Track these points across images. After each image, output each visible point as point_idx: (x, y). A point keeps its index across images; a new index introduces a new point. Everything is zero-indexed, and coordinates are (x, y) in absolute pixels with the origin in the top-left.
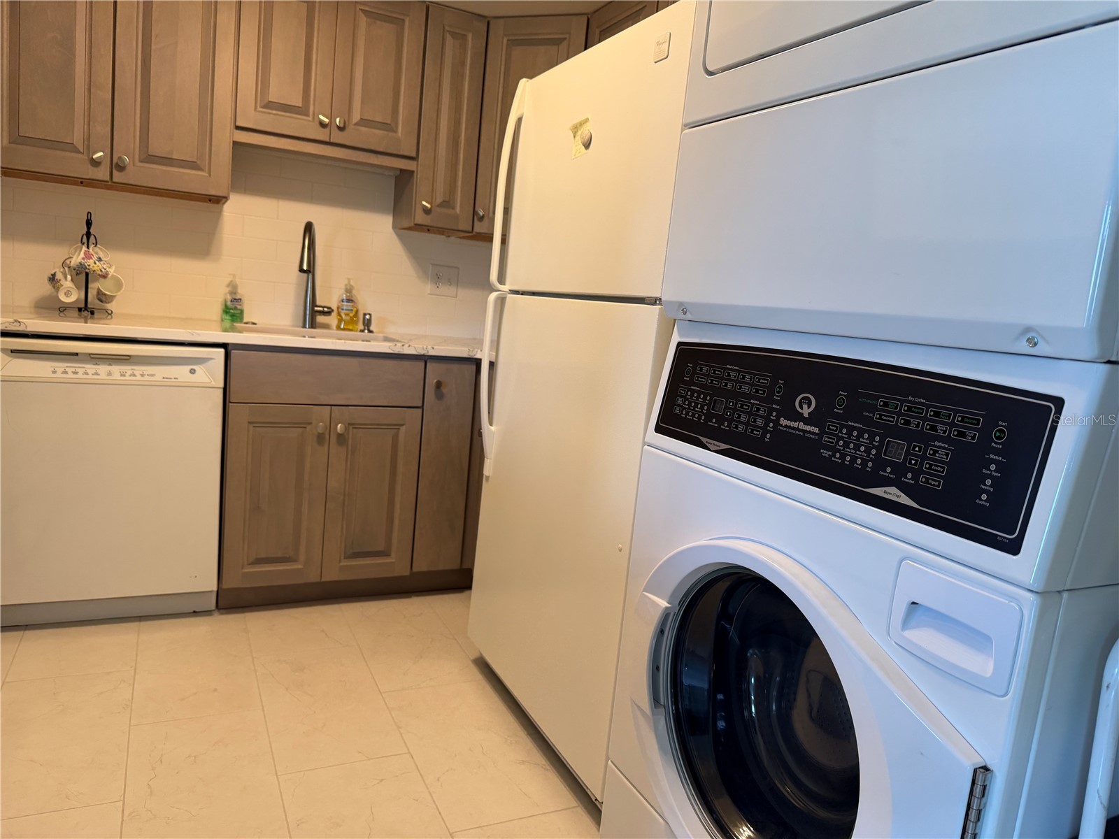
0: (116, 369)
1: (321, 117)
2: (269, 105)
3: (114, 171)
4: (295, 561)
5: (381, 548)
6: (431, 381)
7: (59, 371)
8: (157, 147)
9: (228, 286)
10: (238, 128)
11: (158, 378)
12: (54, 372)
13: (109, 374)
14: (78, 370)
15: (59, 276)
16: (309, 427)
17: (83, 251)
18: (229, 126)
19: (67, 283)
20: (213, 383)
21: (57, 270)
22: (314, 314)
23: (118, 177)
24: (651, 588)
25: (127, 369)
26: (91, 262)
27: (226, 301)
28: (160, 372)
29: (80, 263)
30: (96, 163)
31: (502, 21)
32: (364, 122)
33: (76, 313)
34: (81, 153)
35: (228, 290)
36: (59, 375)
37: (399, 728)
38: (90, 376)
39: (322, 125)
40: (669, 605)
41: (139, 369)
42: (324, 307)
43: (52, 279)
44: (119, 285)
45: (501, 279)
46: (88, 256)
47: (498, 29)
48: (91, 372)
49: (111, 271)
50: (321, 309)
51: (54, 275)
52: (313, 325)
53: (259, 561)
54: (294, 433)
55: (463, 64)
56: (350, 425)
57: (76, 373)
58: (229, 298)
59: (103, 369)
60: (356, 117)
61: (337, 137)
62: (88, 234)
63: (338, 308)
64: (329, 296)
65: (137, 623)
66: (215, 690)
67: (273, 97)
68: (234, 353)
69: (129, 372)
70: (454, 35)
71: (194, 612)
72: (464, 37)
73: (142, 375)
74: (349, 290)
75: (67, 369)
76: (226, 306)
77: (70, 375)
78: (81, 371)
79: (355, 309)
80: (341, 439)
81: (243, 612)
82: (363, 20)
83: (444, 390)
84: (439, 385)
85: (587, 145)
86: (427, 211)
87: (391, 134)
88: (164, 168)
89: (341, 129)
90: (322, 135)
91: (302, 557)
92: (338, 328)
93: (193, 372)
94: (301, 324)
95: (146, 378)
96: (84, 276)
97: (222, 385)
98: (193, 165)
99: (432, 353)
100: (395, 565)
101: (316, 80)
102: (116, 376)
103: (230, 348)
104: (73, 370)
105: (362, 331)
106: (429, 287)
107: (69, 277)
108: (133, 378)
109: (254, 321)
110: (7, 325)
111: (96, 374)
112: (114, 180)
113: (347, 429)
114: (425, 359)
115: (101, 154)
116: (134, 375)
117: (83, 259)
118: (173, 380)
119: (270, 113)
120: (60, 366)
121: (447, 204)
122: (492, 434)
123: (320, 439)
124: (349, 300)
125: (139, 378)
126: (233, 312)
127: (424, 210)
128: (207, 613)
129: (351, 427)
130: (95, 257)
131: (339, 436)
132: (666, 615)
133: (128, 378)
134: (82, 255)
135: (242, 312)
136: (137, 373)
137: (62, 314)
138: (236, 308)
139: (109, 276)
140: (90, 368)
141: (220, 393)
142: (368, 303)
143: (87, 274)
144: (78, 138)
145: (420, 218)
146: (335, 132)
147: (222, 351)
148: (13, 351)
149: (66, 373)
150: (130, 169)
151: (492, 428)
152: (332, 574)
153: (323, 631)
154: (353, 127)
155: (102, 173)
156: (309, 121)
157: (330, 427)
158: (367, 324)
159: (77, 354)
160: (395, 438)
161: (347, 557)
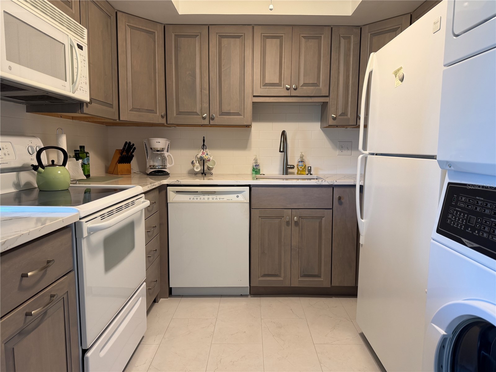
0: (211, 197)
1: (287, 86)
2: (266, 85)
3: (210, 120)
4: (280, 276)
5: (316, 273)
6: (336, 196)
7: (192, 198)
8: (225, 109)
9: (254, 160)
10: (254, 96)
11: (225, 200)
12: (190, 199)
13: (208, 199)
14: (198, 198)
15: (195, 162)
16: (283, 218)
17: (201, 152)
18: (251, 96)
19: (197, 164)
20: (245, 201)
21: (194, 159)
22: (287, 168)
23: (212, 122)
25: (214, 196)
26: (204, 156)
27: (253, 166)
28: (226, 197)
29: (201, 156)
30: (204, 118)
31: (368, 26)
32: (305, 85)
33: (200, 175)
34: (199, 115)
35: (254, 161)
36: (191, 200)
37: (320, 363)
38: (202, 200)
39: (288, 89)
40: (445, 333)
41: (219, 197)
42: (291, 165)
43: (192, 163)
44: (214, 163)
45: (365, 148)
46: (203, 153)
47: (365, 31)
48: (202, 198)
49: (211, 158)
50: (290, 166)
51: (193, 161)
52: (287, 174)
53: (265, 275)
54: (277, 221)
55: (349, 50)
56: (300, 217)
57: (197, 199)
58: (254, 165)
59: (206, 197)
60: (302, 83)
61: (294, 93)
62: (204, 145)
63: (297, 165)
64: (293, 160)
65: (220, 298)
66: (245, 332)
67: (267, 81)
68: (253, 188)
69: (215, 198)
70: (344, 38)
71: (241, 295)
72: (349, 38)
73: (220, 199)
74: (302, 157)
75: (194, 198)
76: (253, 168)
77: (195, 200)
78: (199, 198)
79: (304, 165)
80: (297, 223)
81: (260, 297)
82: (303, 40)
83: (343, 201)
84: (340, 198)
85: (402, 80)
86: (334, 119)
87: (317, 87)
88: (228, 117)
89: (295, 89)
90: (287, 93)
91: (283, 275)
92: (298, 173)
93: (238, 197)
94: (282, 173)
95: (221, 200)
96: (203, 161)
97: (248, 202)
98: (238, 114)
99: (336, 184)
100: (323, 282)
101: (284, 71)
102: (211, 200)
103: (251, 186)
104: (196, 198)
105: (307, 174)
106: (338, 152)
107: (197, 162)
108: (216, 200)
109: (264, 174)
110: (175, 182)
111: (204, 199)
112: (210, 124)
113: (299, 219)
114: (333, 187)
115: (206, 114)
116: (217, 199)
117: (202, 155)
118: (230, 200)
119: (266, 88)
120: (192, 196)
121: (344, 114)
122: (363, 223)
123: (288, 223)
124: (301, 162)
125: (218, 200)
126: (256, 170)
127: (333, 118)
128: (246, 296)
129: (300, 218)
130: (206, 153)
131: (295, 222)
133: (214, 200)
134: (201, 153)
135: (259, 170)
136: (218, 198)
137: (196, 176)
138: (257, 169)
139: (211, 160)
140: (202, 197)
141: (248, 205)
142: (309, 162)
143: (204, 160)
144: (198, 111)
145: (331, 122)
146: (293, 91)
147: (248, 188)
148: (177, 192)
149: (193, 199)
150: (216, 119)
151: (363, 221)
152: (296, 283)
153: (291, 310)
154: (300, 87)
155: (206, 122)
156: (282, 88)
157: (292, 218)
158: (310, 171)
159: (197, 192)
160: (320, 223)
161: (301, 277)
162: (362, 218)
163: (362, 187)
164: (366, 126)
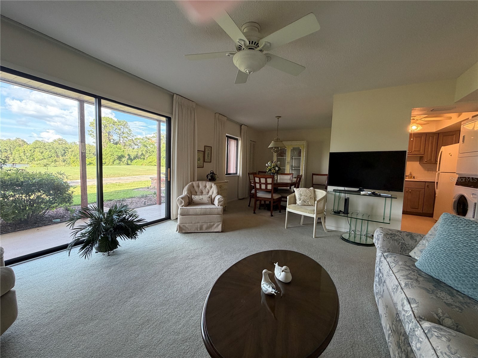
5: (417, 208)
6: (426, 185)
24: (454, 199)
31: (441, 133)
32: (414, 151)
45: (439, 170)
60: (413, 150)
63: (408, 176)
70: (432, 137)
72: (434, 137)
74: (411, 173)
82: (415, 138)
83: (429, 186)
85: (451, 156)
86: (426, 161)
87: (419, 152)
92: (408, 178)
100: (420, 211)
106: (426, 172)
114: (425, 182)
121: (431, 160)
122: (437, 191)
123: (407, 192)
129: (412, 191)
131: (410, 192)
132: (455, 201)
142: (414, 175)
145: (425, 162)
146: (410, 153)
152: (408, 210)
158: (414, 178)
160: (420, 192)
161: (411, 208)
162: (437, 189)
163: (437, 183)
164: (440, 164)
